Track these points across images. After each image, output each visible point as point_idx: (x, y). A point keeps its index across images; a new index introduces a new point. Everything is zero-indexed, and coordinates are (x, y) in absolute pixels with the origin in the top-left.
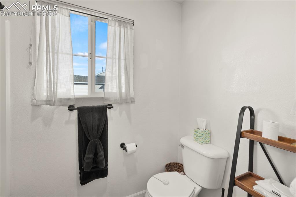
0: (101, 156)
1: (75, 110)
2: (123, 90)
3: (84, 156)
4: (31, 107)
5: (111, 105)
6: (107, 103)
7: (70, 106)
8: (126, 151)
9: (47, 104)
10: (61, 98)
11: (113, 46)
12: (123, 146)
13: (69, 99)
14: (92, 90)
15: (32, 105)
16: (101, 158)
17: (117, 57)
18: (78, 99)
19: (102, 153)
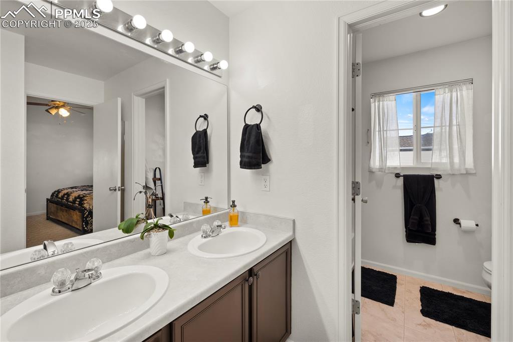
0: (427, 221)
1: (401, 177)
2: (456, 160)
3: (410, 217)
4: (368, 173)
5: (440, 175)
6: (434, 173)
7: (397, 174)
8: (460, 226)
9: (379, 171)
10: (389, 167)
11: (442, 114)
12: (456, 221)
13: (395, 168)
14: (418, 157)
15: (369, 171)
16: (426, 223)
17: (448, 124)
18: (403, 168)
19: (428, 218)
